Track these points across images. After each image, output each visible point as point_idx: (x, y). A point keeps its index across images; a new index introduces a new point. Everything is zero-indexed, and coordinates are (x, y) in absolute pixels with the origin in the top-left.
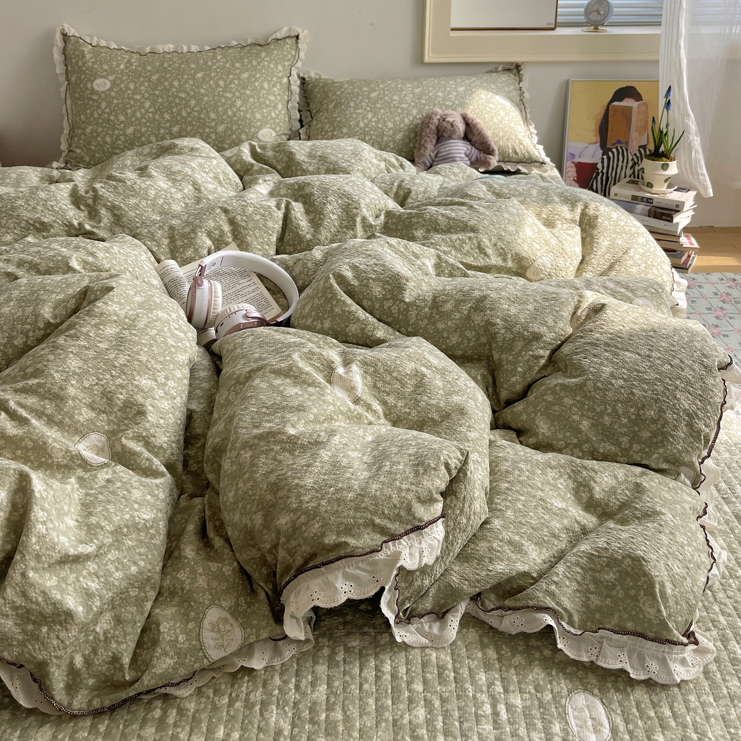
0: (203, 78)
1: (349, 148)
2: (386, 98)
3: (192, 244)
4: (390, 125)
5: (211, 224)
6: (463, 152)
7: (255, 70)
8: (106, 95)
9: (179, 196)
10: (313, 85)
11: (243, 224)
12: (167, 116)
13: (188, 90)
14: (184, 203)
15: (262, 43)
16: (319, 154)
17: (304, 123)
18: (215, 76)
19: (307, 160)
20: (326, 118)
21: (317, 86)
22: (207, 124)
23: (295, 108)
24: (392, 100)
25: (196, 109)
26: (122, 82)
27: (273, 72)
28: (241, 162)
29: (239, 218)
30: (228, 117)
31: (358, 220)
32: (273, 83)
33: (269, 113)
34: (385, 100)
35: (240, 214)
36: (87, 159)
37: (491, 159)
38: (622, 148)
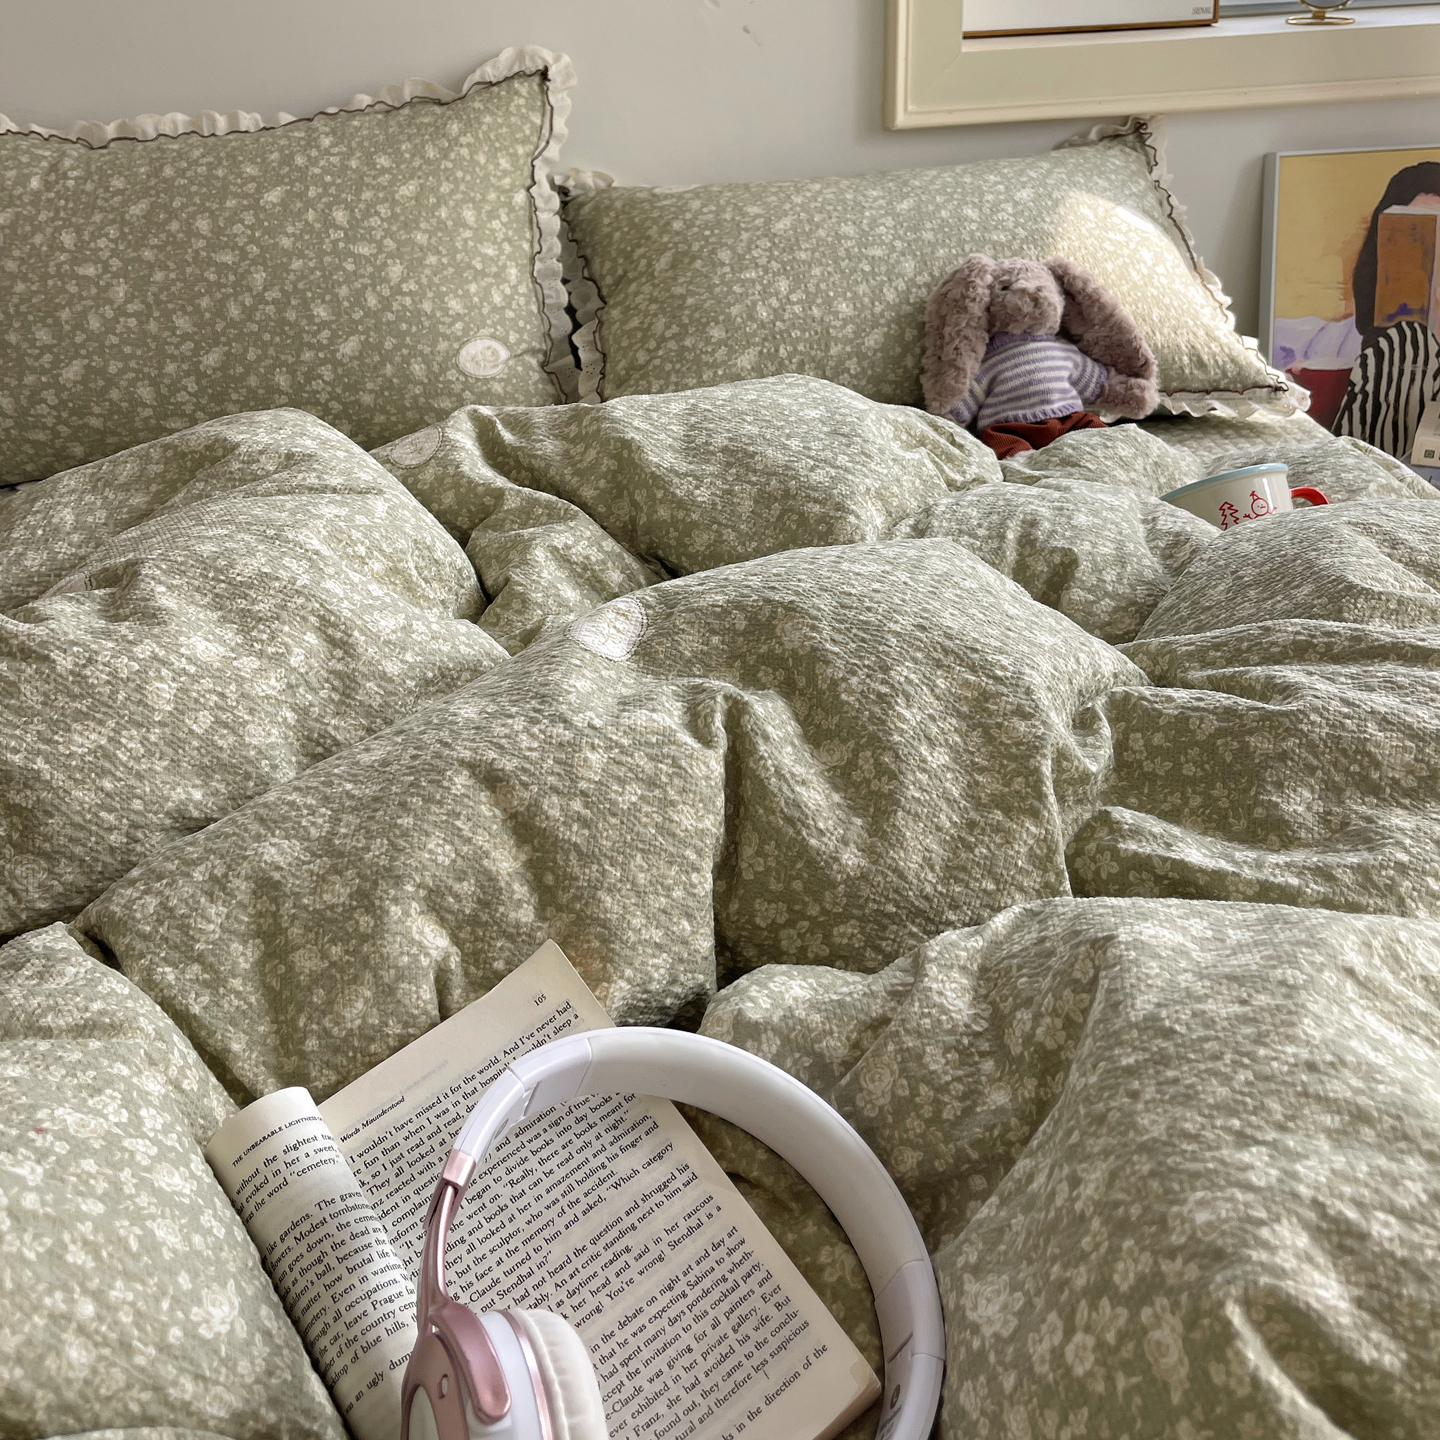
0: (283, 203)
2: (822, 233)
4: (844, 308)
5: (437, 852)
6: (1066, 374)
7: (435, 173)
10: (596, 208)
11: (575, 834)
12: (183, 323)
13: (241, 241)
14: (293, 708)
15: (446, 94)
18: (319, 196)
19: (683, 467)
21: (609, 208)
22: (306, 338)
23: (554, 273)
25: (269, 296)
26: (37, 229)
27: (487, 176)
29: (552, 806)
30: (366, 315)
31: (1047, 768)
32: (487, 207)
33: (486, 293)
34: (819, 239)
35: (555, 790)
37: (1143, 389)
38: (1410, 325)
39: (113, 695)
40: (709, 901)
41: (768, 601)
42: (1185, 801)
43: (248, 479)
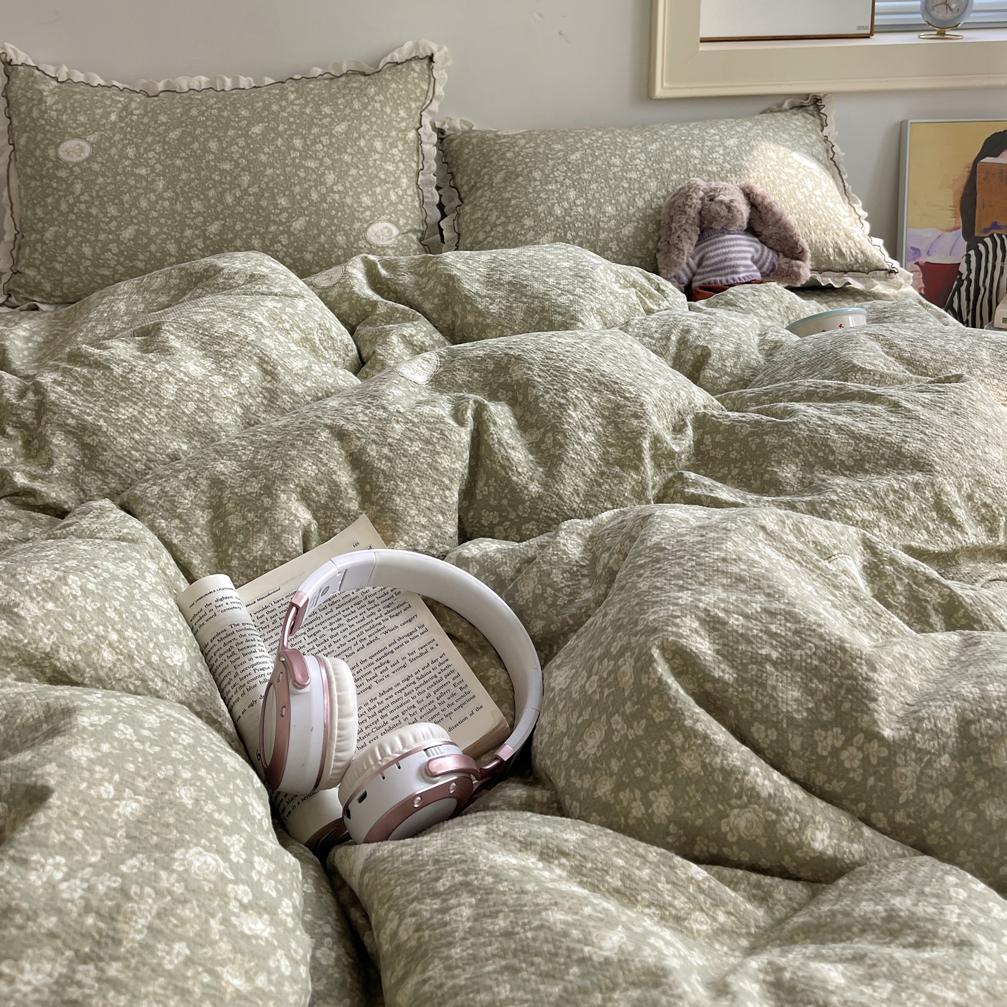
0: (263, 134)
1: (567, 264)
2: (599, 162)
3: (266, 522)
4: (610, 210)
5: (309, 469)
6: (749, 256)
7: (359, 119)
8: (83, 170)
9: (229, 391)
10: (461, 143)
11: (384, 465)
12: (197, 205)
13: (236, 156)
14: (241, 406)
15: (369, 69)
16: (507, 278)
17: (446, 210)
18: (286, 130)
19: (484, 292)
20: (490, 201)
21: (468, 143)
22: (273, 217)
23: (431, 183)
24: (609, 165)
25: (251, 190)
26: (113, 145)
27: (390, 122)
28: (350, 299)
29: (372, 450)
30: (311, 205)
31: (646, 444)
32: (390, 140)
33: (386, 194)
34: (597, 166)
35: (374, 441)
36: (48, 287)
37: (799, 267)
38: (1000, 236)
39: (142, 389)
40: (456, 507)
41: (507, 354)
42: (730, 471)
43: (227, 288)
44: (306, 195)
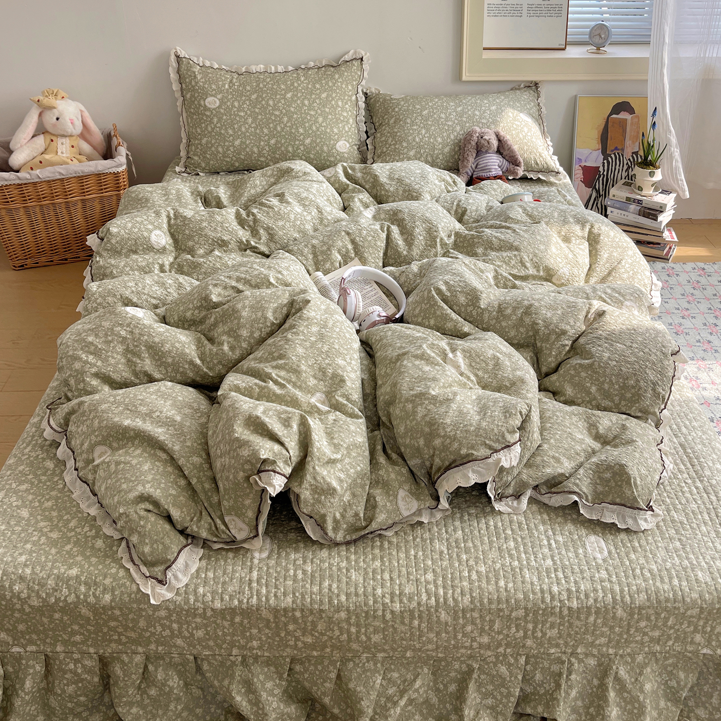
0: (291, 98)
1: (419, 171)
2: (435, 116)
3: (329, 259)
4: (439, 140)
6: (497, 164)
7: (331, 90)
8: (217, 112)
10: (375, 100)
11: (361, 243)
12: (266, 131)
13: (281, 108)
14: (313, 223)
15: (335, 64)
16: (396, 176)
17: (369, 134)
18: (301, 96)
19: (388, 182)
20: (388, 132)
21: (378, 101)
22: (297, 137)
23: (362, 120)
24: (440, 118)
25: (288, 125)
26: (228, 100)
27: (345, 92)
28: (338, 182)
29: (358, 239)
30: (313, 132)
32: (345, 101)
33: (344, 127)
34: (435, 118)
35: (358, 236)
36: (203, 165)
37: (518, 169)
38: (618, 154)
39: (284, 216)
40: (382, 257)
41: (397, 210)
42: (464, 250)
44: (311, 126)
